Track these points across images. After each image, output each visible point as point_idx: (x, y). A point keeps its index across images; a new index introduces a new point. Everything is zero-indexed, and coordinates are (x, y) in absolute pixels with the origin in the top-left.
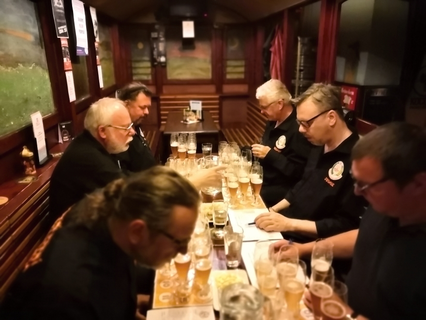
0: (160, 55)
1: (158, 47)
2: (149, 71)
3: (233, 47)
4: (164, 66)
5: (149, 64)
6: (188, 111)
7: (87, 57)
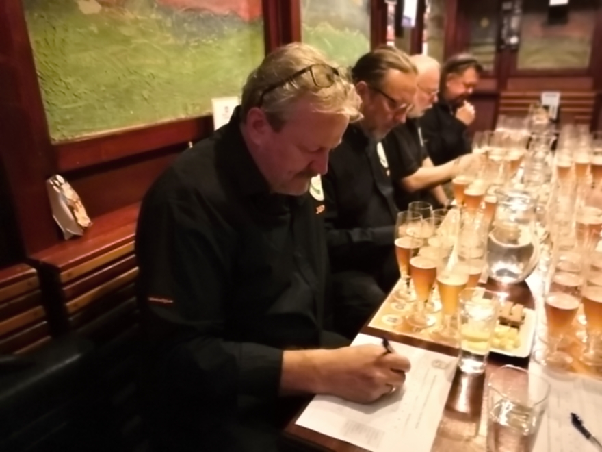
0: (510, 34)
1: (509, 23)
2: (491, 58)
4: (514, 50)
5: (492, 48)
6: (536, 107)
7: (413, 30)
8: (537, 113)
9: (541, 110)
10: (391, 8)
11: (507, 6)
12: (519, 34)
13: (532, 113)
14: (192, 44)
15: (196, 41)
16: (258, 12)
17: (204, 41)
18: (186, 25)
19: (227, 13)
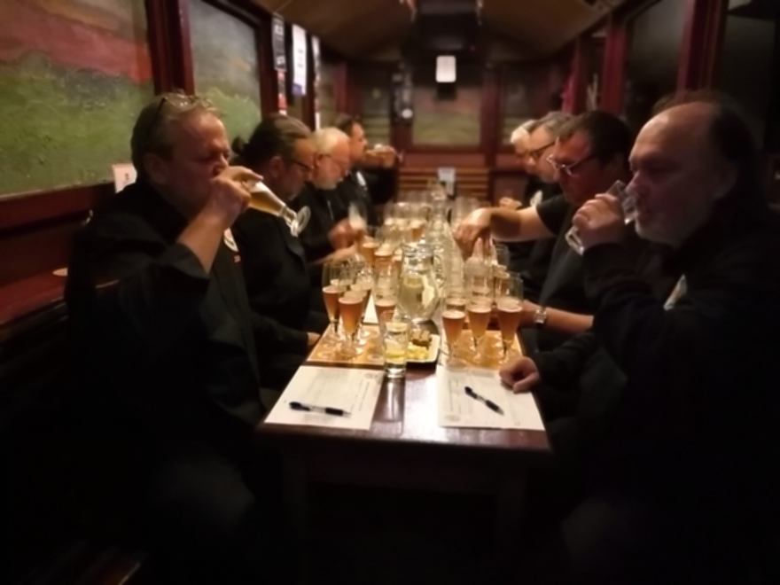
0: (403, 107)
1: (401, 96)
2: (386, 131)
3: (516, 98)
4: (408, 125)
5: (386, 121)
6: (434, 183)
7: (304, 98)
8: (436, 189)
9: (438, 186)
10: (281, 75)
11: (397, 78)
12: (411, 107)
13: (431, 190)
14: (86, 106)
15: (89, 104)
16: (148, 75)
17: (97, 103)
18: (79, 86)
19: (118, 74)
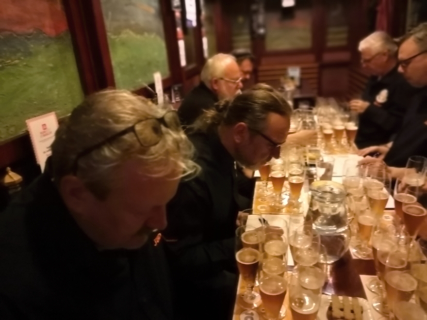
0: (259, 26)
1: (257, 19)
3: (336, 13)
4: (262, 38)
6: (286, 78)
7: (195, 29)
8: (287, 82)
9: (289, 80)
10: (178, 14)
11: (254, 7)
17: (9, 61)
19: (31, 31)
